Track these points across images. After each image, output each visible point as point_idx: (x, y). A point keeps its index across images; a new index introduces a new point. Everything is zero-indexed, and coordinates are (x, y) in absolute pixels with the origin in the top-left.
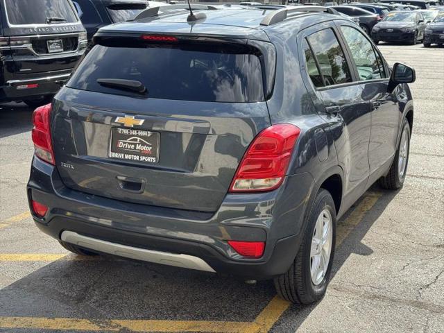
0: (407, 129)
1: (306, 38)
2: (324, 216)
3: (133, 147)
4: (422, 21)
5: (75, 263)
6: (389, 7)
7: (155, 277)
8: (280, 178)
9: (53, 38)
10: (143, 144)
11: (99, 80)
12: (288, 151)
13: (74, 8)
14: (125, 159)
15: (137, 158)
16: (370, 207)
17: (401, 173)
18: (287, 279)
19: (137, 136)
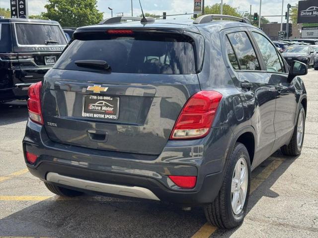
0: (302, 112)
1: (226, 35)
2: (242, 163)
3: (100, 108)
4: (313, 52)
5: (57, 203)
6: (288, 43)
7: (116, 211)
8: (208, 129)
9: (49, 55)
10: (107, 106)
11: (76, 61)
12: (213, 109)
13: (65, 37)
14: (94, 118)
15: (102, 116)
16: (276, 167)
17: (299, 145)
18: (214, 207)
19: (103, 100)
